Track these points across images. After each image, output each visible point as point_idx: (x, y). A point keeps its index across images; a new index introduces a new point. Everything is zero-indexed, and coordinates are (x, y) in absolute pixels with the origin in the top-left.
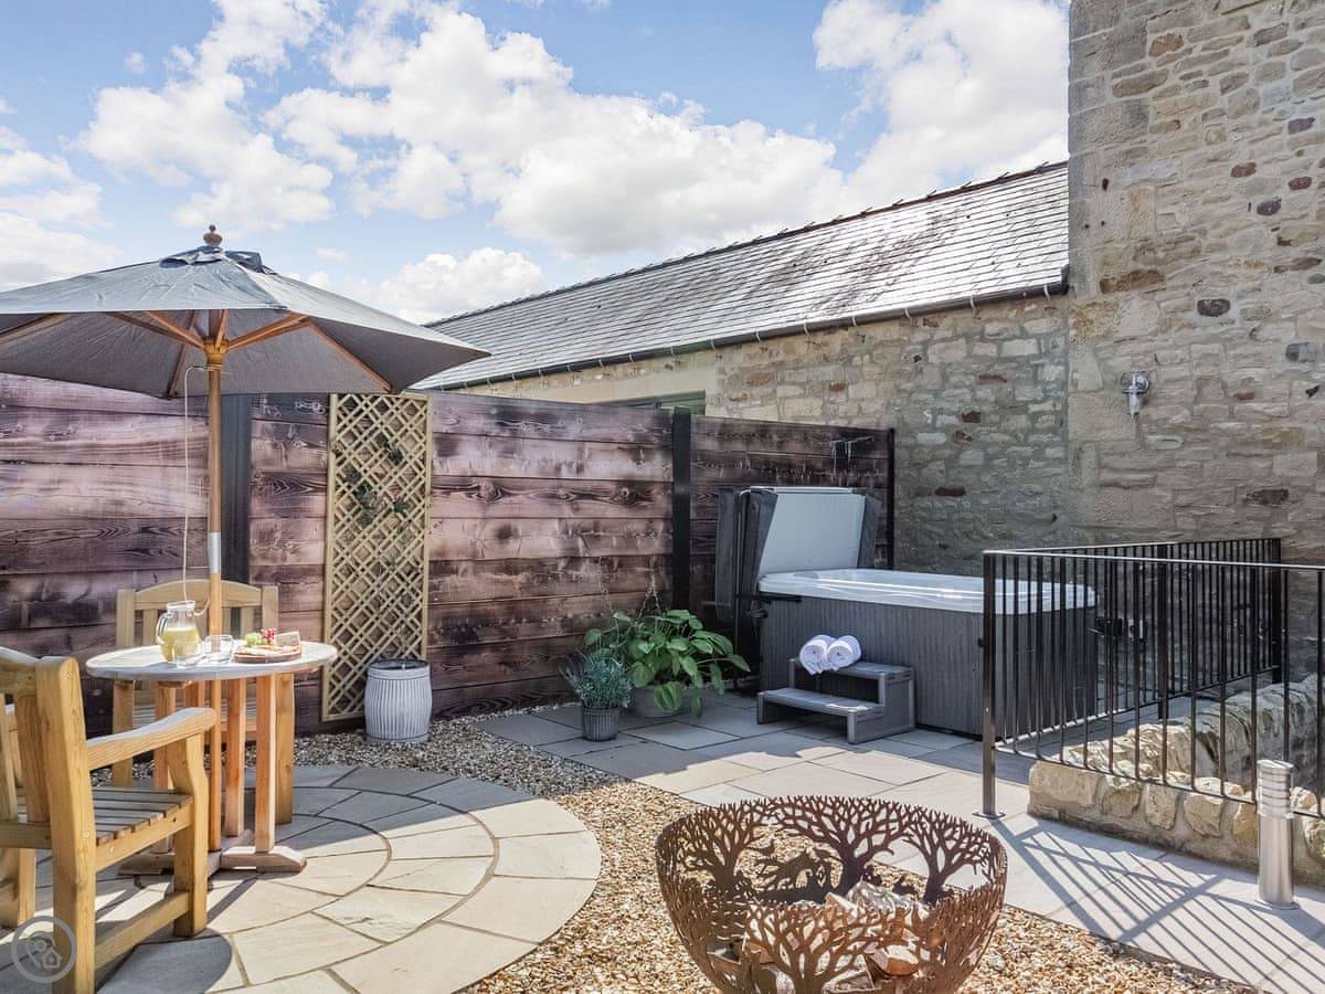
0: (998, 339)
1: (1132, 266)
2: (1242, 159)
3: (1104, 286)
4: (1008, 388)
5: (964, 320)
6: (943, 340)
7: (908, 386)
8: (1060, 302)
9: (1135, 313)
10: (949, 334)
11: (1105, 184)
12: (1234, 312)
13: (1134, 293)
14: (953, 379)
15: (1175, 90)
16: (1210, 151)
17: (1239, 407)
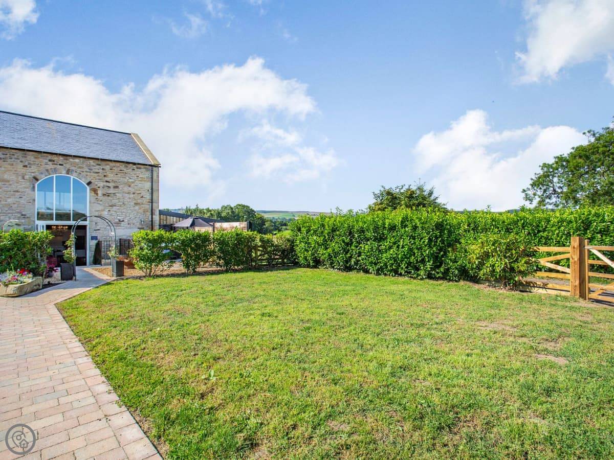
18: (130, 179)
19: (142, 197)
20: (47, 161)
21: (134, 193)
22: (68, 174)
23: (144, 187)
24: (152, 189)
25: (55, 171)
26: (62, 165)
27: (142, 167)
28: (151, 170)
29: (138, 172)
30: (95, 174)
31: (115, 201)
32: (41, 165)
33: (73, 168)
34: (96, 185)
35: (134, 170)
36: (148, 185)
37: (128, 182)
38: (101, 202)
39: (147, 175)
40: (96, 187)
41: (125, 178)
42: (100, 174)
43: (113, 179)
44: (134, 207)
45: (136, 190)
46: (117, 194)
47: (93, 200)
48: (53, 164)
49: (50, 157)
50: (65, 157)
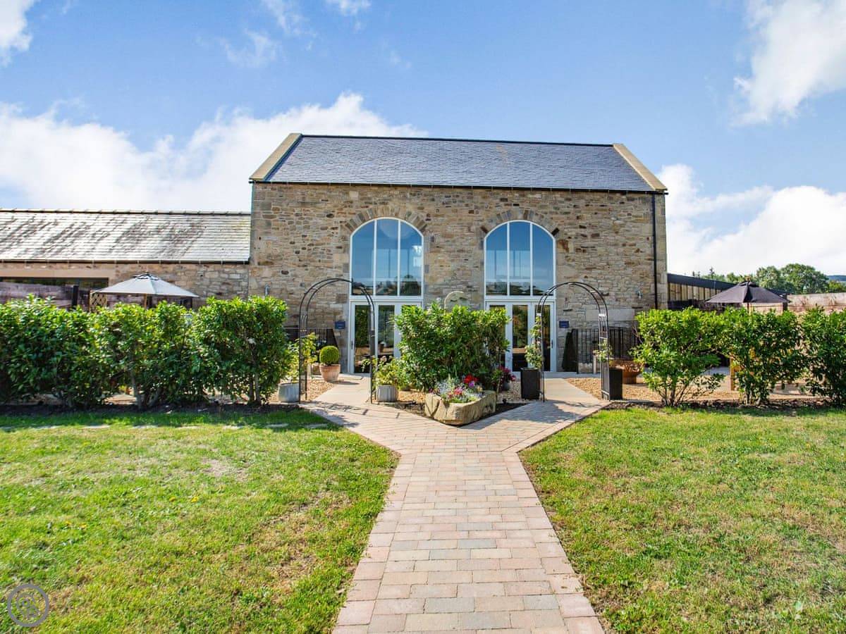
0: (228, 273)
1: (266, 260)
2: (293, 241)
3: (259, 264)
4: (231, 287)
5: (218, 267)
6: (211, 271)
7: (199, 283)
8: (247, 266)
9: (267, 272)
10: (213, 270)
11: (260, 238)
12: (289, 274)
13: (266, 267)
14: (214, 283)
15: (277, 221)
16: (286, 237)
17: (290, 296)
18: (617, 219)
19: (638, 251)
20: (498, 201)
21: (624, 245)
22: (525, 218)
23: (641, 231)
24: (654, 235)
25: (509, 215)
26: (518, 205)
27: (636, 196)
28: (651, 200)
29: (630, 206)
30: (564, 216)
31: (594, 260)
32: (490, 208)
33: (533, 209)
34: (566, 234)
35: (623, 203)
36: (647, 228)
37: (614, 225)
38: (573, 263)
39: (645, 211)
40: (565, 237)
41: (609, 218)
42: (570, 215)
43: (591, 221)
44: (625, 269)
45: (628, 239)
46: (598, 248)
47: (562, 260)
48: (506, 205)
49: (502, 194)
50: (521, 193)
